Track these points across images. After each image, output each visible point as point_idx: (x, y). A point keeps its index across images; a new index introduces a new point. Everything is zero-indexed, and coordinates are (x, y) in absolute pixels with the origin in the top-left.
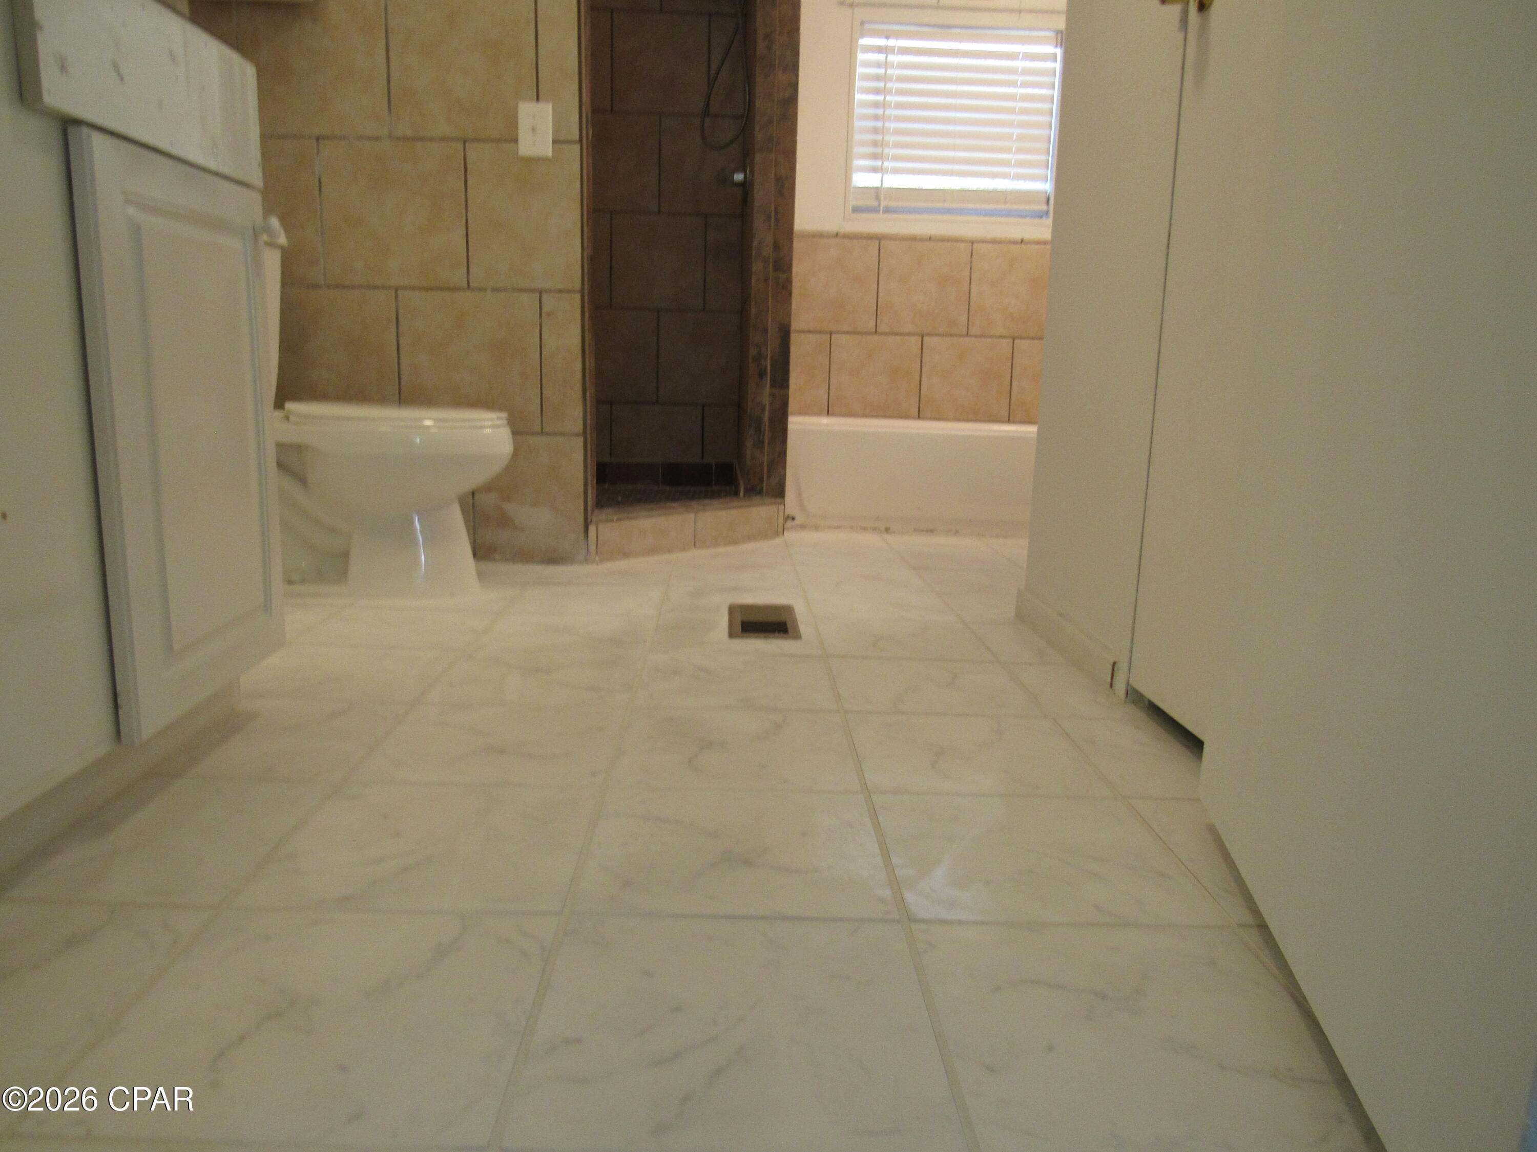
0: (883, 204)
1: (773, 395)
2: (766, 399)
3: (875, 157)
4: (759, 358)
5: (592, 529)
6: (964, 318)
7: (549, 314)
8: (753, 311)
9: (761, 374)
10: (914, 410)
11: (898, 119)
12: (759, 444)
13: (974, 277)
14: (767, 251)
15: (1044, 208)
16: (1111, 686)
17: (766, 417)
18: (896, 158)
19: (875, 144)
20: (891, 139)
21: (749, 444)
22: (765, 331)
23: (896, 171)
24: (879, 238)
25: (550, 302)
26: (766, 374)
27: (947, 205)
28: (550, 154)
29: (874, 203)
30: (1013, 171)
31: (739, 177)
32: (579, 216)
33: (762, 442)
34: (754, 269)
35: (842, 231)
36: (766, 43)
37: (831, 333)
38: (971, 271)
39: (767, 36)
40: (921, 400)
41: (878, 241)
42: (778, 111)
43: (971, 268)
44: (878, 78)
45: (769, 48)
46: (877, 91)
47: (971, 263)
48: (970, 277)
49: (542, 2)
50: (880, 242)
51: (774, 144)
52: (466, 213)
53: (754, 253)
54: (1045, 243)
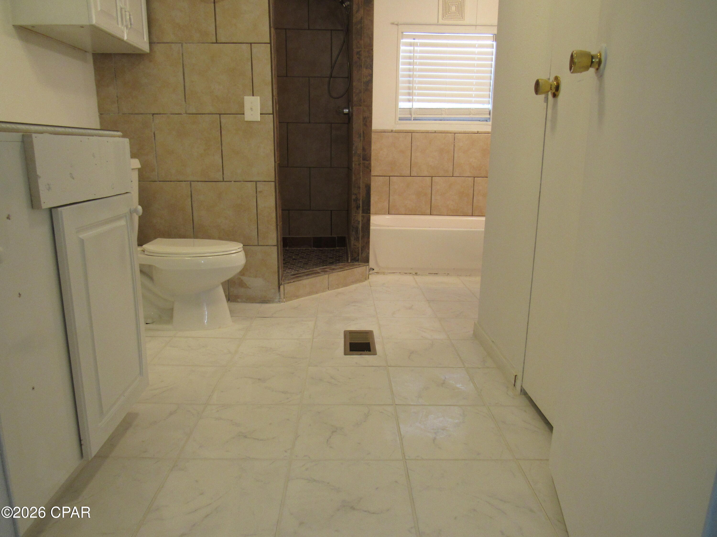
0: (413, 116)
1: (363, 217)
2: (360, 219)
3: (409, 94)
4: (357, 200)
5: (282, 287)
6: (451, 168)
7: (260, 192)
8: (354, 178)
9: (358, 207)
10: (429, 211)
11: (420, 76)
12: (357, 239)
13: (455, 149)
14: (360, 151)
15: (488, 116)
16: (514, 385)
17: (360, 226)
18: (419, 95)
19: (409, 88)
20: (416, 86)
21: (352, 239)
22: (360, 188)
23: (419, 101)
24: (412, 132)
25: (260, 187)
26: (360, 207)
27: (443, 116)
28: (259, 120)
29: (410, 116)
30: (473, 99)
31: (346, 111)
32: (273, 148)
33: (358, 238)
34: (354, 160)
35: (394, 129)
36: (358, 56)
37: (390, 176)
38: (454, 147)
39: (358, 53)
40: (432, 206)
41: (411, 133)
42: (364, 87)
43: (454, 145)
44: (410, 58)
45: (359, 58)
46: (410, 64)
47: (454, 143)
48: (454, 149)
49: (254, 50)
50: (412, 134)
51: (362, 102)
52: (222, 147)
53: (353, 152)
54: (488, 133)
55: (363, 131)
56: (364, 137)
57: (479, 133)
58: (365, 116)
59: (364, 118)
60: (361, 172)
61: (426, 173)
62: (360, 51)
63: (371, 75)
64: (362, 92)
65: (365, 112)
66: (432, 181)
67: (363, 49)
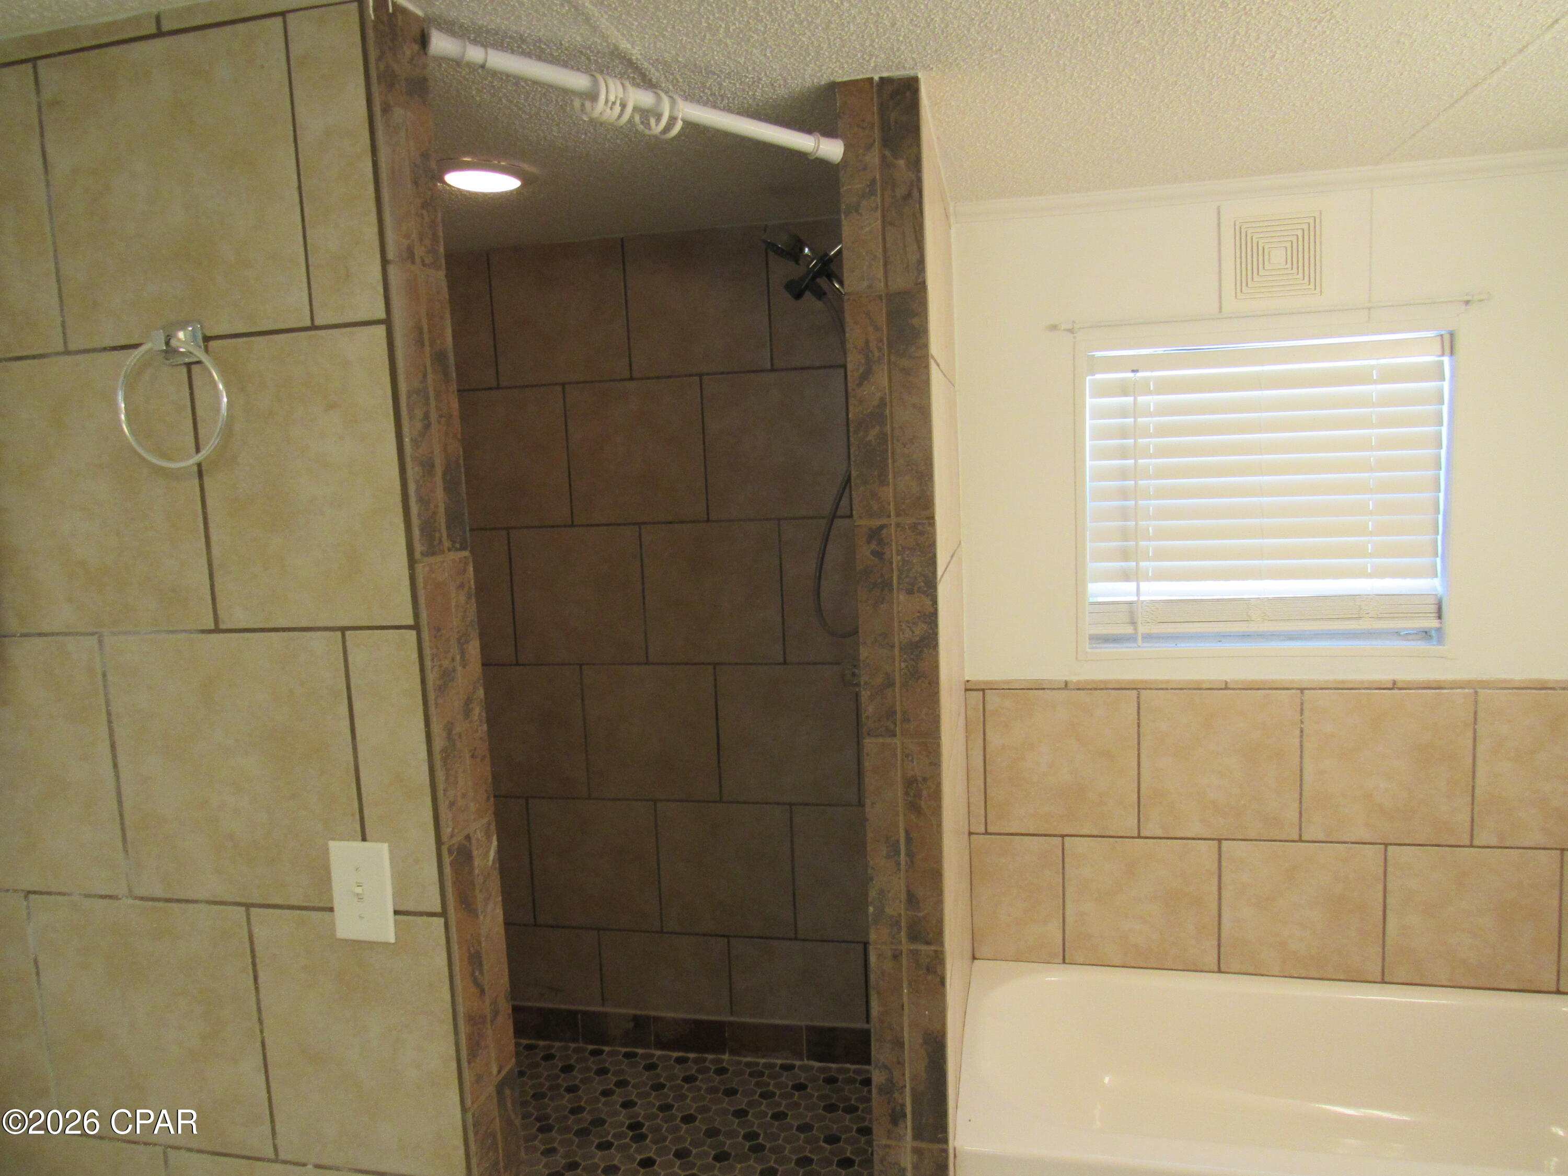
0: (1142, 629)
2: (906, 1160)
3: (1125, 555)
4: (890, 1090)
6: (1293, 815)
9: (896, 1117)
10: (1211, 959)
11: (1162, 493)
13: (1306, 745)
14: (896, 907)
15: (1433, 623)
18: (1161, 555)
19: (1124, 535)
20: (1151, 526)
22: (901, 1045)
23: (1160, 576)
24: (1137, 688)
26: (904, 1115)
28: (392, 937)
29: (1129, 630)
30: (1369, 563)
32: (451, 1053)
35: (1074, 678)
36: (873, 546)
37: (1063, 836)
38: (1301, 736)
39: (875, 534)
40: (1223, 941)
41: (1134, 693)
42: (903, 665)
43: (1302, 731)
44: (1123, 433)
45: (879, 554)
46: (1123, 453)
47: (1302, 722)
48: (1301, 746)
49: (357, 658)
50: (1139, 694)
51: (898, 723)
52: (262, 1031)
53: (871, 909)
54: (1438, 686)
55: (907, 833)
56: (910, 855)
57: (1399, 685)
58: (910, 774)
59: (910, 783)
60: (905, 985)
61: (1196, 829)
62: (882, 527)
63: (931, 618)
64: (898, 685)
65: (910, 758)
66: (1220, 855)
67: (894, 520)
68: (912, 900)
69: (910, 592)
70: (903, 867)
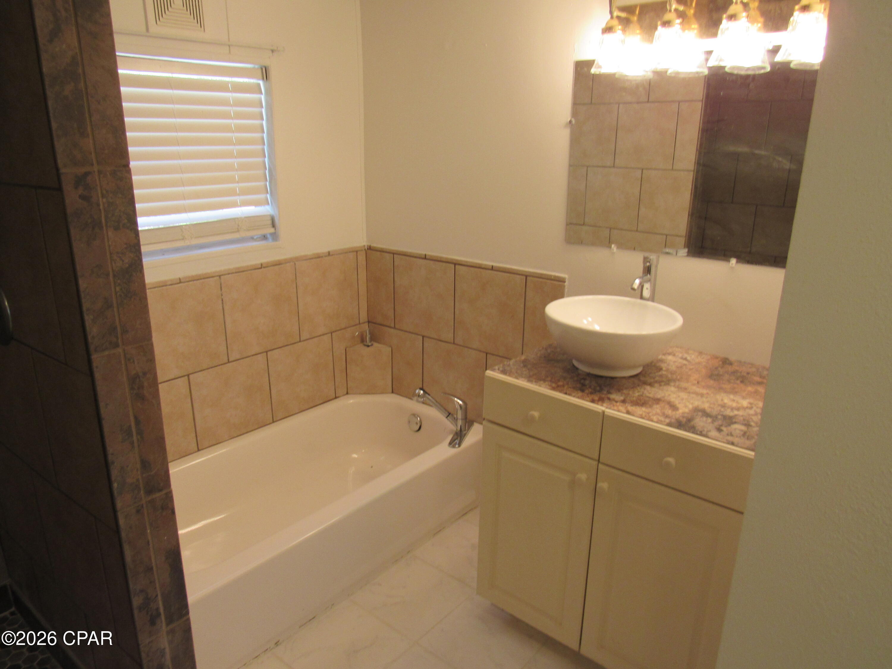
1: (171, 632)
2: (164, 642)
4: (146, 604)
6: (224, 349)
9: (154, 619)
13: (226, 307)
14: (135, 476)
15: (272, 230)
26: (159, 615)
30: (238, 199)
38: (223, 303)
39: (81, 181)
40: (197, 432)
43: (222, 300)
45: (86, 198)
47: (222, 295)
48: (223, 309)
51: (119, 336)
54: (278, 263)
55: (136, 418)
56: (140, 433)
57: (264, 265)
58: (133, 372)
59: (133, 379)
60: (148, 527)
61: (175, 373)
62: (87, 174)
64: (115, 305)
65: (132, 361)
66: (189, 383)
67: (96, 168)
68: (145, 465)
69: (116, 229)
70: (136, 444)
